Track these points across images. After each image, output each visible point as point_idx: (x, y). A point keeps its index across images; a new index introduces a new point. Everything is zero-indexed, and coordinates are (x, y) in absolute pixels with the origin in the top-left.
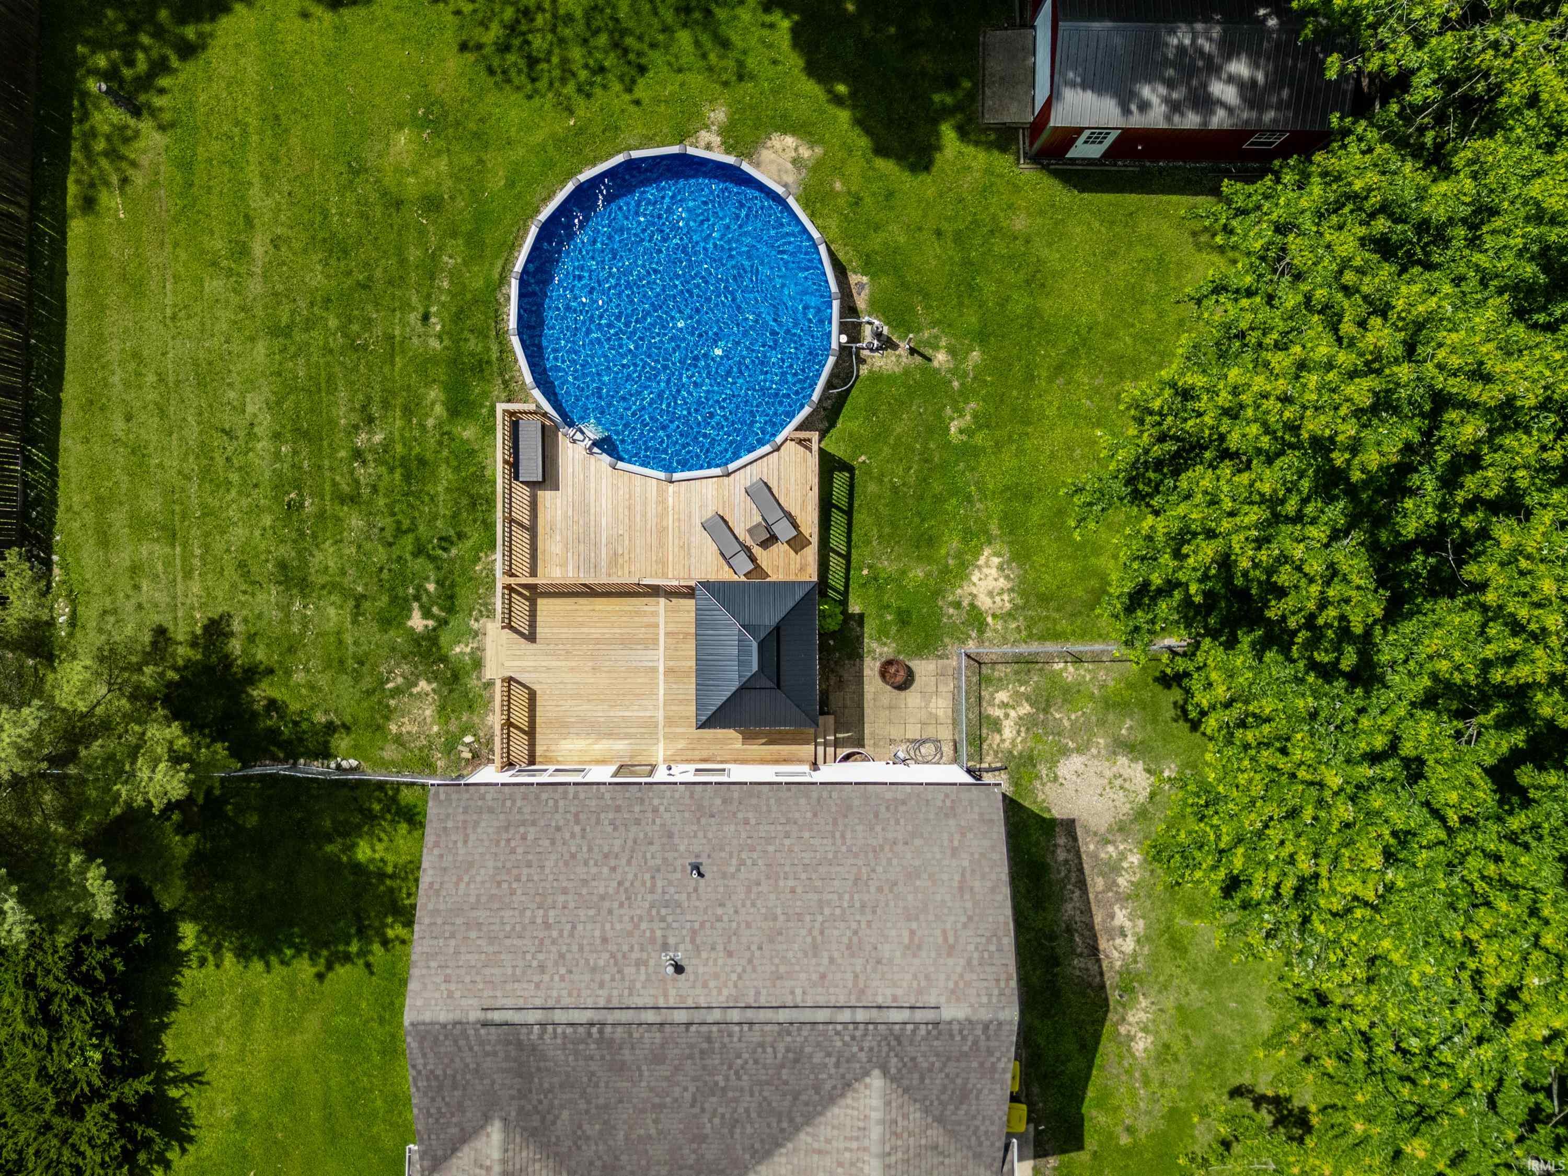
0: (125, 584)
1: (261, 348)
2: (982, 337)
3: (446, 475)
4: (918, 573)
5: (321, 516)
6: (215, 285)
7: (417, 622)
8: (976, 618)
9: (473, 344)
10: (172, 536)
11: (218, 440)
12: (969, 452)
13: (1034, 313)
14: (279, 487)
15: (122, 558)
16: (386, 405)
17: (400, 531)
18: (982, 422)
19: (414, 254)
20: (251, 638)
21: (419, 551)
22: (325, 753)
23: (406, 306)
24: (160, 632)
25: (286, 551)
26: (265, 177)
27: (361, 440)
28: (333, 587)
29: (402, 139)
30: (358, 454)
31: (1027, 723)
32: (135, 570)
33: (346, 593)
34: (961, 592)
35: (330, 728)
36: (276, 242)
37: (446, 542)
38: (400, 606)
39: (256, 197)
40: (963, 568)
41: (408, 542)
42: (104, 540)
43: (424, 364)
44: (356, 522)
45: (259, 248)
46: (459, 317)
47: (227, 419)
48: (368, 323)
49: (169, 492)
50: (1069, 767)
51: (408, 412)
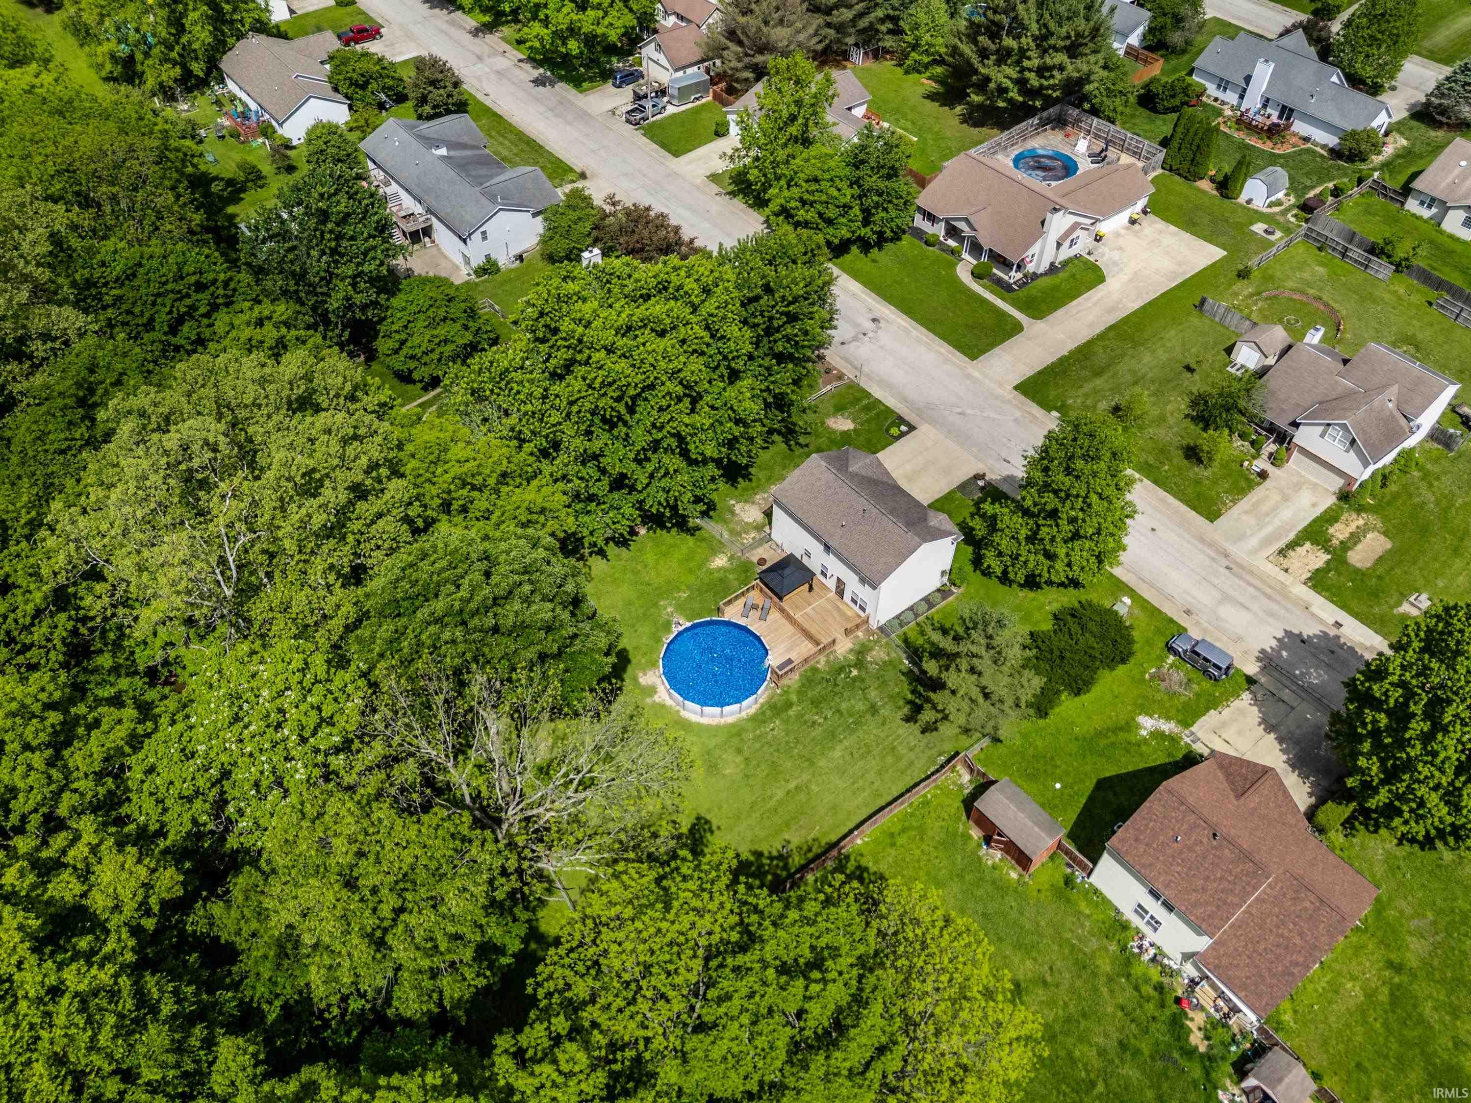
0: (917, 750)
1: (821, 764)
2: (656, 605)
3: (810, 694)
4: (731, 577)
5: (851, 716)
6: (814, 788)
7: (855, 672)
8: (731, 558)
9: (768, 713)
10: (893, 749)
11: (856, 756)
12: (689, 587)
13: (638, 598)
14: (854, 731)
15: (912, 755)
16: (805, 722)
17: (836, 694)
18: (679, 590)
19: (758, 745)
20: (899, 708)
21: (836, 685)
22: (911, 671)
23: (774, 737)
24: (923, 732)
25: (868, 716)
26: (771, 798)
27: (821, 720)
28: (866, 699)
29: (727, 772)
30: (826, 718)
31: (747, 533)
32: (911, 750)
33: (864, 694)
34: (728, 565)
35: (903, 674)
36: (787, 781)
37: (828, 681)
38: (854, 679)
39: (780, 794)
40: (719, 569)
41: (837, 689)
42: (911, 763)
43: (786, 721)
44: (844, 706)
45: (792, 785)
46: (764, 722)
47: (848, 758)
48: (787, 742)
49: (883, 758)
50: (750, 520)
51: (803, 716)
